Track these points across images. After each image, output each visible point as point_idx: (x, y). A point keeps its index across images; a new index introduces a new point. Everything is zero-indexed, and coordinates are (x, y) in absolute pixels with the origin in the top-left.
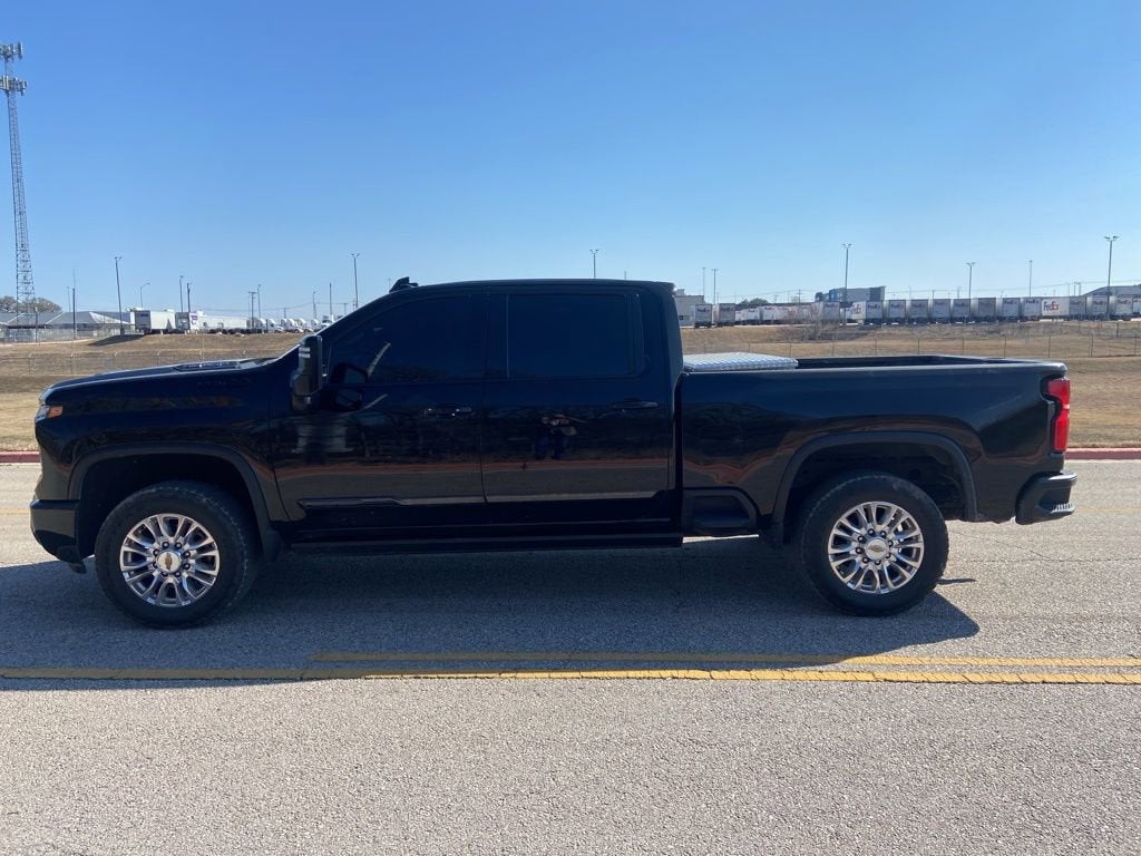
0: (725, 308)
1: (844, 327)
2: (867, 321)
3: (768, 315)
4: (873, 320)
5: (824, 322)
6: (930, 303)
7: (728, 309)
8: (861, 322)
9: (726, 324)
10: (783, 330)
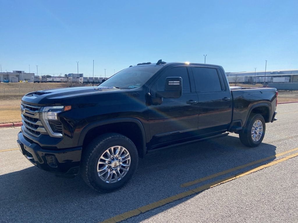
0: (43, 77)
1: (78, 84)
2: (84, 82)
3: (55, 80)
4: (85, 82)
5: (73, 82)
6: (99, 78)
7: (44, 78)
8: (82, 82)
9: (44, 82)
10: (62, 84)
